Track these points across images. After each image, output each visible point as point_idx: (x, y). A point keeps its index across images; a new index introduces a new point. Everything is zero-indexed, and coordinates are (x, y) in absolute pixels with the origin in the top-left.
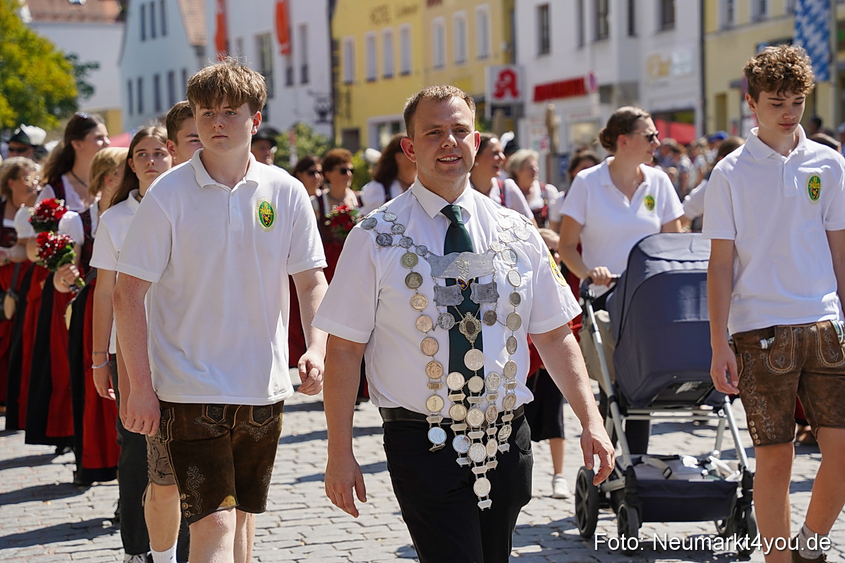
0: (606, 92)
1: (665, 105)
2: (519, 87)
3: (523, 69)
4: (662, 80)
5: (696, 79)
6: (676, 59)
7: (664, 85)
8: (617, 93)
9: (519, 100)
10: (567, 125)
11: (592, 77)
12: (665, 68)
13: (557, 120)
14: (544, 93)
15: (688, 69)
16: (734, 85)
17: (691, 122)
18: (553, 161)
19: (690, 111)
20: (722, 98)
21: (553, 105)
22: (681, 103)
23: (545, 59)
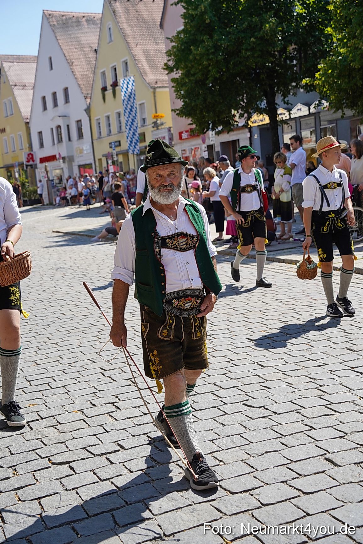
0: (64, 158)
1: (82, 163)
2: (34, 159)
3: (35, 152)
4: (81, 155)
5: (92, 154)
6: (84, 148)
7: (82, 156)
8: (67, 159)
9: (35, 163)
10: (52, 170)
11: (59, 154)
12: (81, 151)
13: (48, 169)
14: (43, 160)
15: (89, 151)
16: (103, 156)
17: (92, 168)
18: (49, 182)
19: (91, 164)
20: (100, 160)
21: (47, 164)
22: (88, 162)
23: (42, 149)
